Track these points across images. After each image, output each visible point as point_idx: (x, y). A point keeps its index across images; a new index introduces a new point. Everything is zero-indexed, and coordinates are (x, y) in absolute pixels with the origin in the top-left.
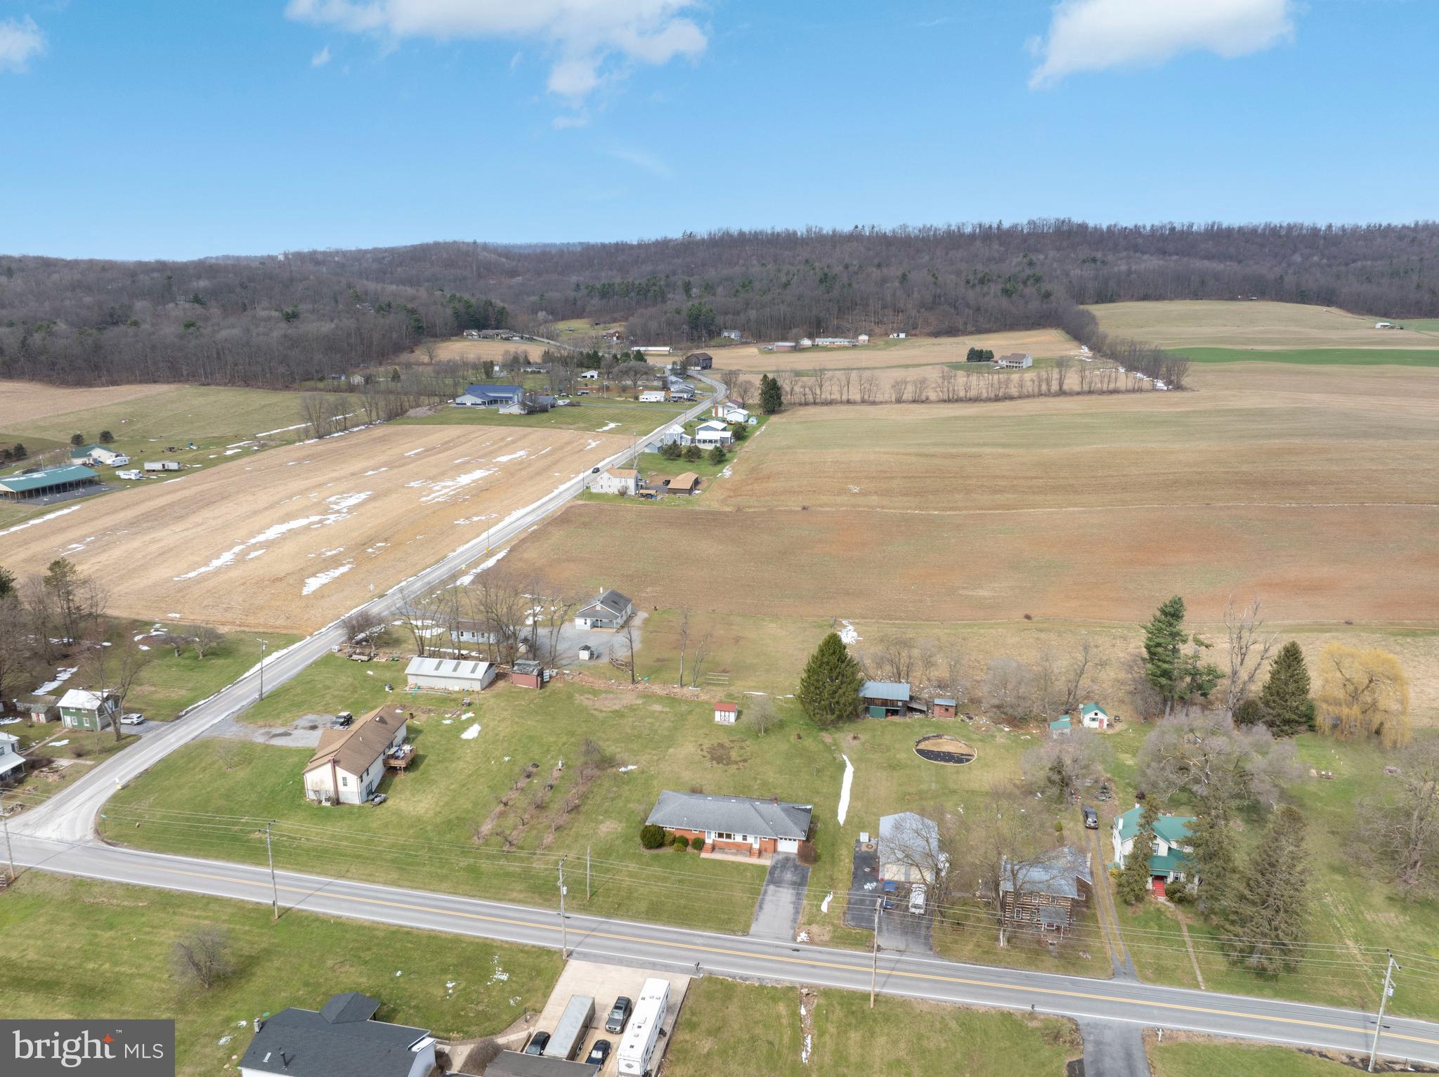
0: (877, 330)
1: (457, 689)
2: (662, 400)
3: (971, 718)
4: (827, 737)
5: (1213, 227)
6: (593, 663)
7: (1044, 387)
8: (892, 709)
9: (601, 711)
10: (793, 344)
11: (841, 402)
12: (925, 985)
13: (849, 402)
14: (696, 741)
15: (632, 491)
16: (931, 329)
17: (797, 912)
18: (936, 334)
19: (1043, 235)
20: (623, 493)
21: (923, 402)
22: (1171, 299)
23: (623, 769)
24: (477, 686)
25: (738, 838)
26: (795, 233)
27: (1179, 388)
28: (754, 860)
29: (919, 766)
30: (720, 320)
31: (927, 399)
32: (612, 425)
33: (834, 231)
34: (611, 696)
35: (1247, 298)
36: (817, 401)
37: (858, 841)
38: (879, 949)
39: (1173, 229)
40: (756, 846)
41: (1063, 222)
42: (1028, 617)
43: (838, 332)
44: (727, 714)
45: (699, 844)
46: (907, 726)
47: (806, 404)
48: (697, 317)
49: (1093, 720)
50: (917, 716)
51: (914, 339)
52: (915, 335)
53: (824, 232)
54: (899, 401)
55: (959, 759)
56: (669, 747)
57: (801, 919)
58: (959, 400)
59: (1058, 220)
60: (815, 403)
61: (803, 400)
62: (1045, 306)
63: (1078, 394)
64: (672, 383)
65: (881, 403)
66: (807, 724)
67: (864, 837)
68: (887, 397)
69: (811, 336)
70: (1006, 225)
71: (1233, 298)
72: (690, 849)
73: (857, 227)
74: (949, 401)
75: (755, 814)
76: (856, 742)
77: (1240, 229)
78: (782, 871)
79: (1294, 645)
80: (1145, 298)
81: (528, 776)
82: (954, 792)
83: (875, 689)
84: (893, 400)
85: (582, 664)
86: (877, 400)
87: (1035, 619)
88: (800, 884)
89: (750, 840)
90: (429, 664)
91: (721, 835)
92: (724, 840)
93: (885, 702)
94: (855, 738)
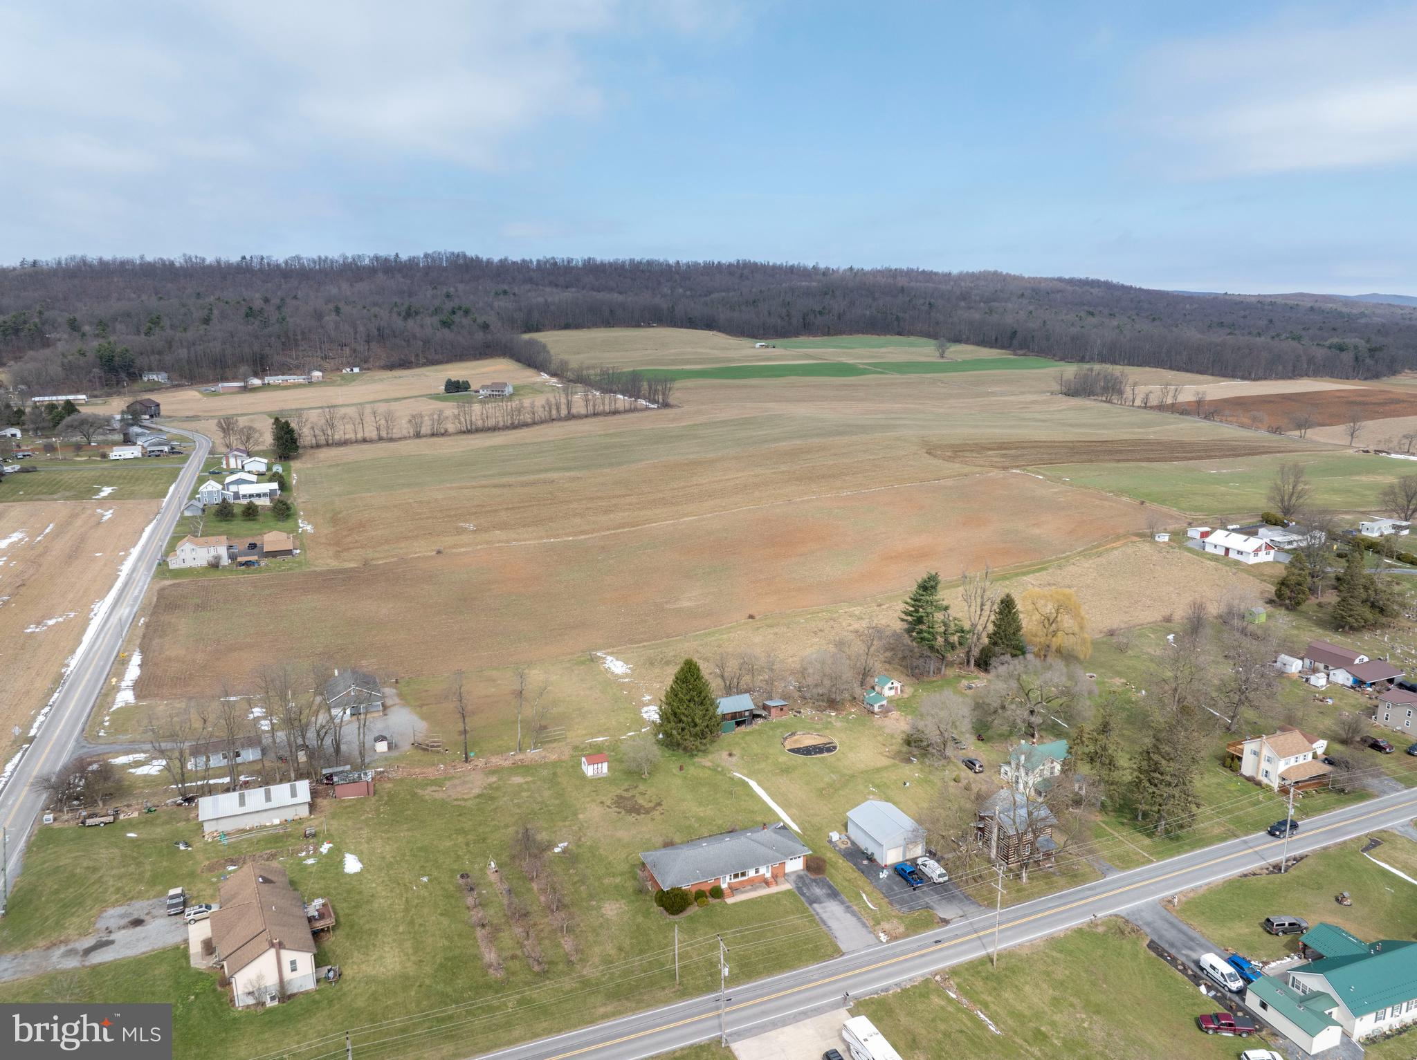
0: (326, 366)
1: (277, 821)
2: (140, 456)
3: (800, 712)
4: (706, 761)
5: (589, 262)
6: (395, 754)
7: (554, 412)
8: (739, 719)
9: (465, 800)
10: (242, 384)
11: (357, 441)
12: (1009, 933)
13: (365, 441)
14: (594, 801)
15: (225, 561)
16: (382, 363)
17: (859, 919)
18: (391, 367)
19: (442, 269)
20: (215, 565)
21: (443, 435)
22: (589, 327)
23: (557, 850)
24: (304, 812)
25: (751, 873)
26: (172, 264)
27: (666, 405)
28: (774, 889)
29: (805, 764)
30: (140, 361)
31: (446, 431)
32: (107, 491)
33: (218, 262)
34: (456, 782)
35: (649, 325)
36: (330, 442)
37: (830, 841)
38: (945, 922)
39: (555, 263)
40: (768, 875)
41: (458, 255)
42: (751, 617)
43: (285, 369)
44: (600, 765)
45: (717, 893)
46: (760, 732)
47: (318, 446)
48: (110, 360)
49: (891, 688)
50: (760, 721)
51: (370, 374)
52: (369, 369)
53: (208, 262)
54: (418, 435)
55: (829, 748)
56: (575, 814)
57: (870, 923)
58: (478, 430)
59: (453, 254)
60: (328, 445)
61: (314, 442)
62: (490, 337)
63: (587, 416)
64: (138, 435)
65: (400, 439)
66: (674, 756)
67: (835, 836)
68: (405, 433)
69: (256, 375)
70: (404, 257)
71: (638, 326)
72: (712, 901)
73: (244, 258)
74: (468, 432)
75: (756, 845)
76: (734, 759)
77: (610, 264)
78: (809, 889)
79: (1008, 596)
80: (567, 327)
81: (472, 889)
82: (853, 776)
83: (727, 705)
84: (412, 435)
85: (385, 758)
86: (394, 436)
87: (757, 618)
88: (834, 894)
89: (763, 870)
90: (227, 803)
91: (736, 876)
92: (740, 879)
93: (734, 716)
94: (730, 755)
